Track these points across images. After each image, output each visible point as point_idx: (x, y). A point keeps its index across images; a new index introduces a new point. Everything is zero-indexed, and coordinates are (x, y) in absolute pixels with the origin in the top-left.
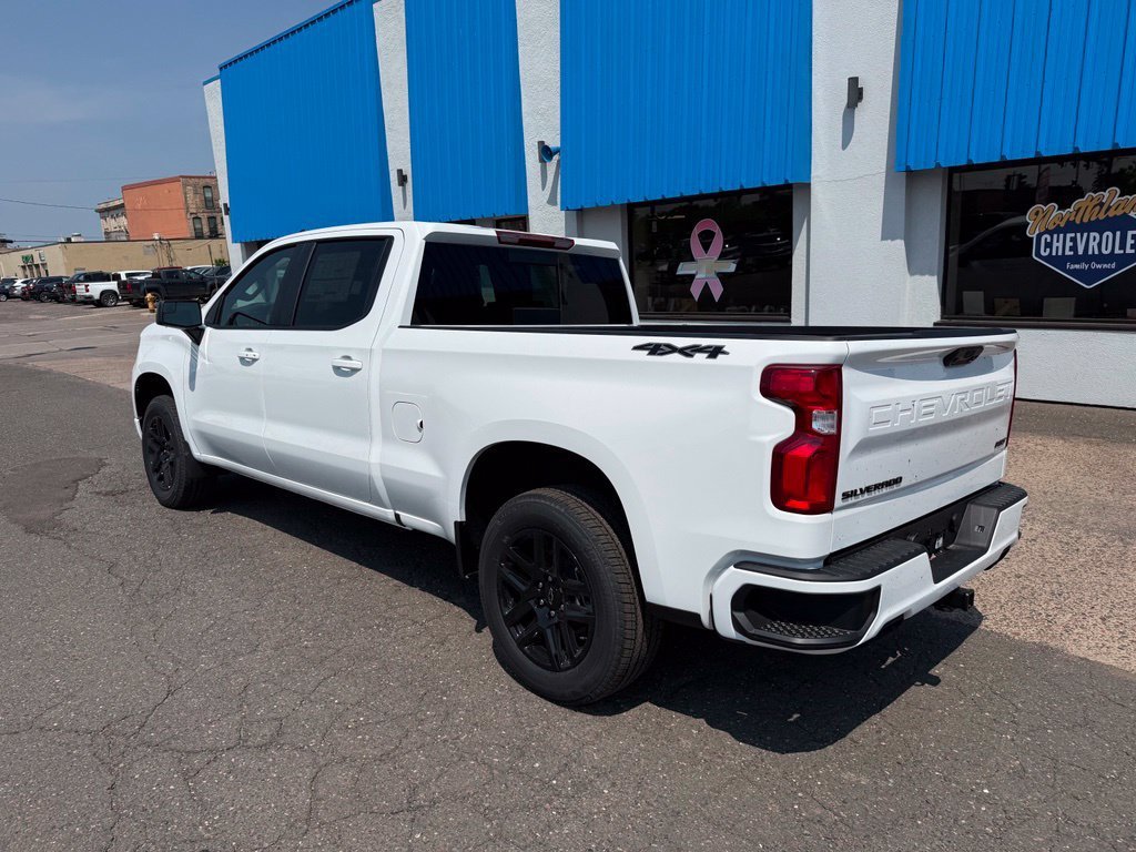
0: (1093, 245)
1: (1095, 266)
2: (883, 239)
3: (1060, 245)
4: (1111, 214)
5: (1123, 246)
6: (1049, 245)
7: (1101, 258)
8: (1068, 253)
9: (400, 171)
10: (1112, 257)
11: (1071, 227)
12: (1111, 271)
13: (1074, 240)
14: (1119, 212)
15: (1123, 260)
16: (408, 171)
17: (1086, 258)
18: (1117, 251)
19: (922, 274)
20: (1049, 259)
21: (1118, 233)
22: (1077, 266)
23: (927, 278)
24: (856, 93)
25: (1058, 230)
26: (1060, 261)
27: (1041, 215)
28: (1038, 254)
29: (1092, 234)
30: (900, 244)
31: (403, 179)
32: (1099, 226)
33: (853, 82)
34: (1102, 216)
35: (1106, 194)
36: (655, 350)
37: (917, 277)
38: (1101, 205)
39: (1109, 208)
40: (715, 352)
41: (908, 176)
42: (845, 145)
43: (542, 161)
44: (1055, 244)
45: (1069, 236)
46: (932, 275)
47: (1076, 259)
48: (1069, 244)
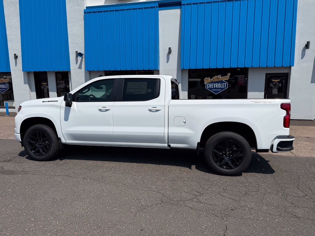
0: (217, 86)
1: (217, 90)
3: (211, 86)
4: (220, 80)
5: (222, 86)
6: (209, 86)
7: (218, 88)
8: (212, 87)
9: (15, 54)
10: (220, 88)
11: (212, 82)
12: (220, 91)
13: (213, 85)
14: (221, 80)
15: (222, 89)
17: (216, 88)
18: (221, 87)
19: (184, 91)
20: (209, 88)
21: (221, 84)
22: (214, 90)
24: (170, 51)
25: (210, 83)
26: (211, 89)
27: (207, 80)
28: (207, 87)
29: (216, 84)
30: (180, 84)
31: (16, 57)
32: (218, 82)
33: (170, 48)
34: (218, 81)
35: (219, 76)
38: (218, 78)
39: (219, 79)
41: (182, 70)
42: (168, 61)
43: (77, 56)
44: (210, 86)
45: (212, 84)
46: (186, 91)
47: (214, 89)
48: (212, 86)
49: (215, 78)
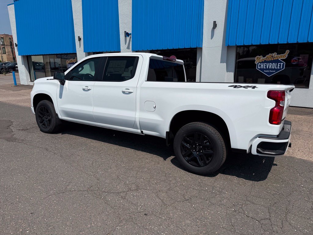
0: (270, 66)
1: (270, 71)
2: (221, 63)
3: (263, 66)
4: (275, 59)
5: (277, 67)
6: (260, 66)
7: (272, 69)
8: (264, 68)
9: (79, 37)
10: (274, 69)
11: (265, 62)
12: (274, 73)
13: (266, 65)
14: (276, 59)
15: (277, 70)
16: (82, 37)
17: (269, 69)
18: (276, 68)
19: (230, 72)
20: (260, 69)
21: (276, 64)
22: (266, 71)
23: (231, 73)
24: (215, 25)
25: (262, 62)
26: (263, 70)
27: (258, 58)
28: (258, 68)
29: (270, 64)
30: (225, 64)
31: (80, 39)
32: (272, 62)
33: (215, 22)
34: (272, 59)
35: (274, 54)
36: (235, 87)
37: (229, 72)
38: (272, 57)
39: (274, 57)
40: (254, 87)
41: (227, 47)
42: (212, 38)
43: (126, 37)
44: (262, 66)
45: (265, 64)
46: (232, 72)
47: (266, 69)
48: (265, 66)
49: (269, 57)
